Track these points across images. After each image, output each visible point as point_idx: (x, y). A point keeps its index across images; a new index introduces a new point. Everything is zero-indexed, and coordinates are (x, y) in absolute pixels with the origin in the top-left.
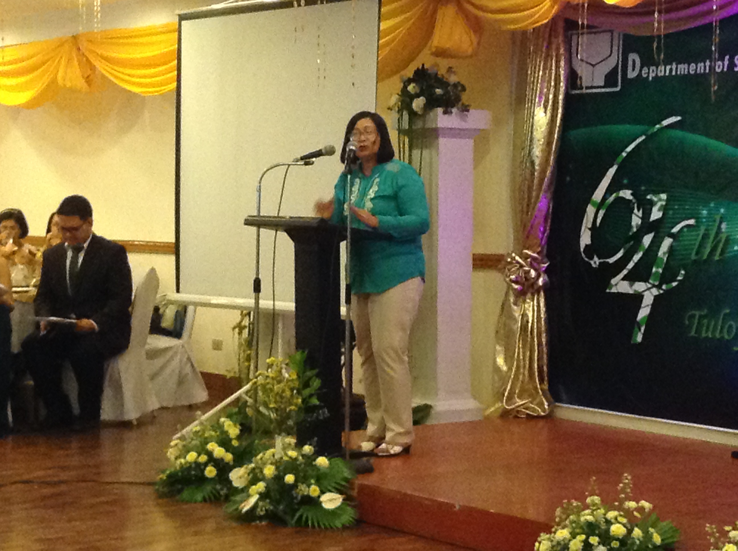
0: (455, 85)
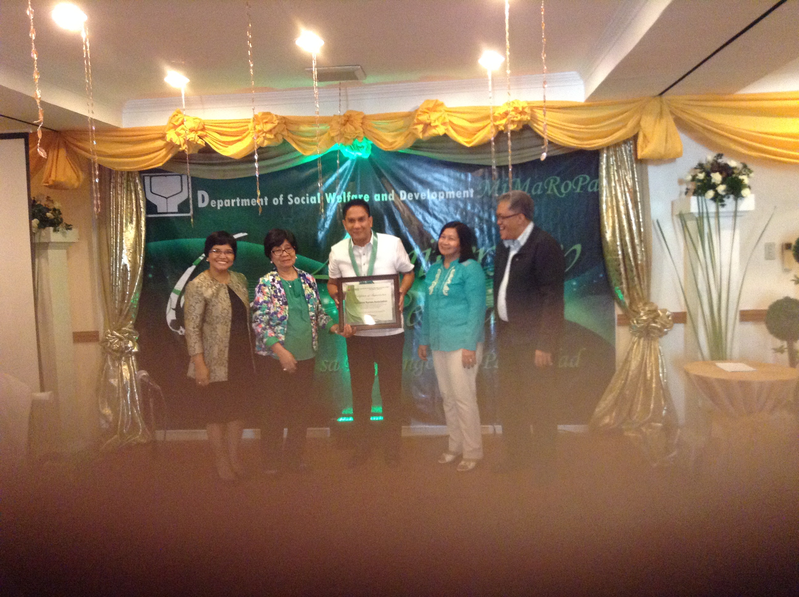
0: (57, 211)
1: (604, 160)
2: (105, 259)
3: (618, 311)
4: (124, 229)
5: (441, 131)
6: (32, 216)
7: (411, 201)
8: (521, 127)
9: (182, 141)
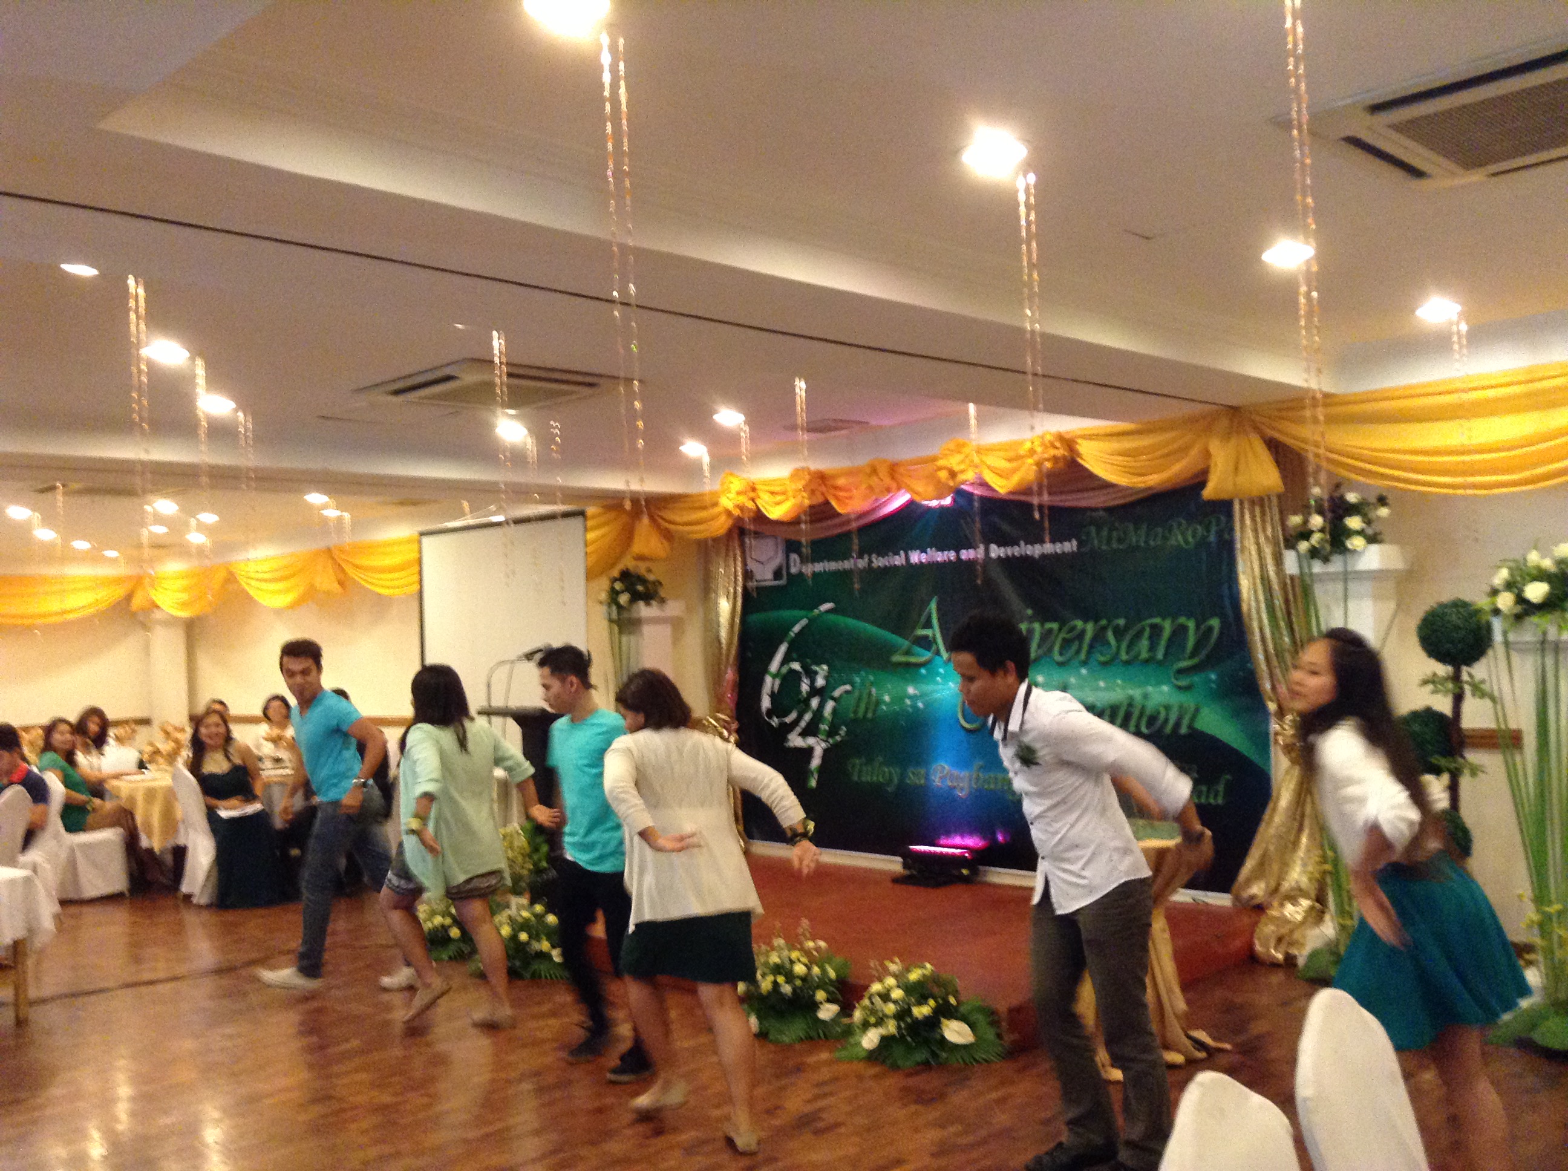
0: (654, 583)
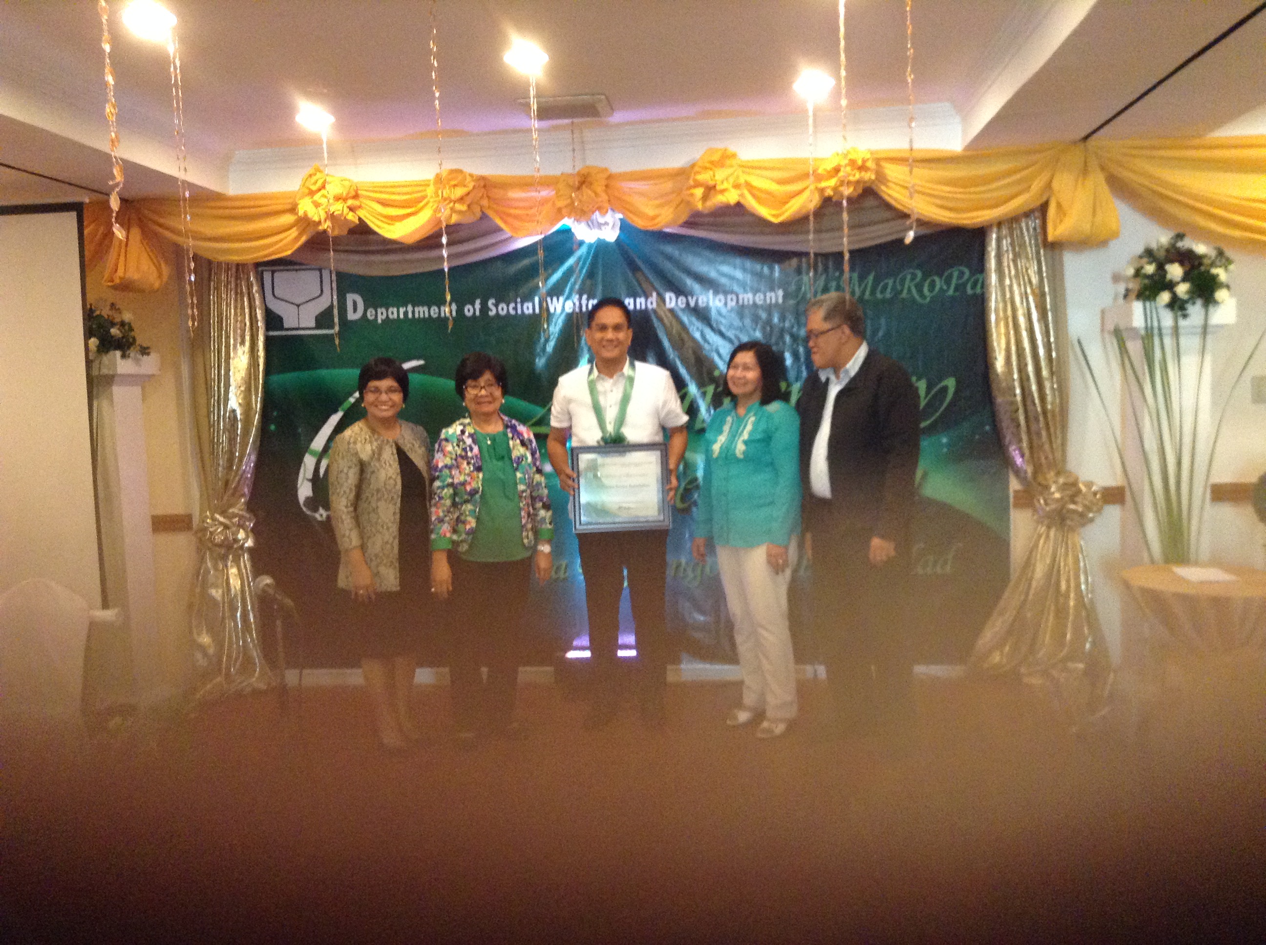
0: (127, 325)
1: (994, 243)
2: (202, 401)
3: (1014, 485)
4: (232, 355)
5: (731, 197)
6: (89, 333)
7: (683, 310)
8: (860, 191)
9: (323, 216)
